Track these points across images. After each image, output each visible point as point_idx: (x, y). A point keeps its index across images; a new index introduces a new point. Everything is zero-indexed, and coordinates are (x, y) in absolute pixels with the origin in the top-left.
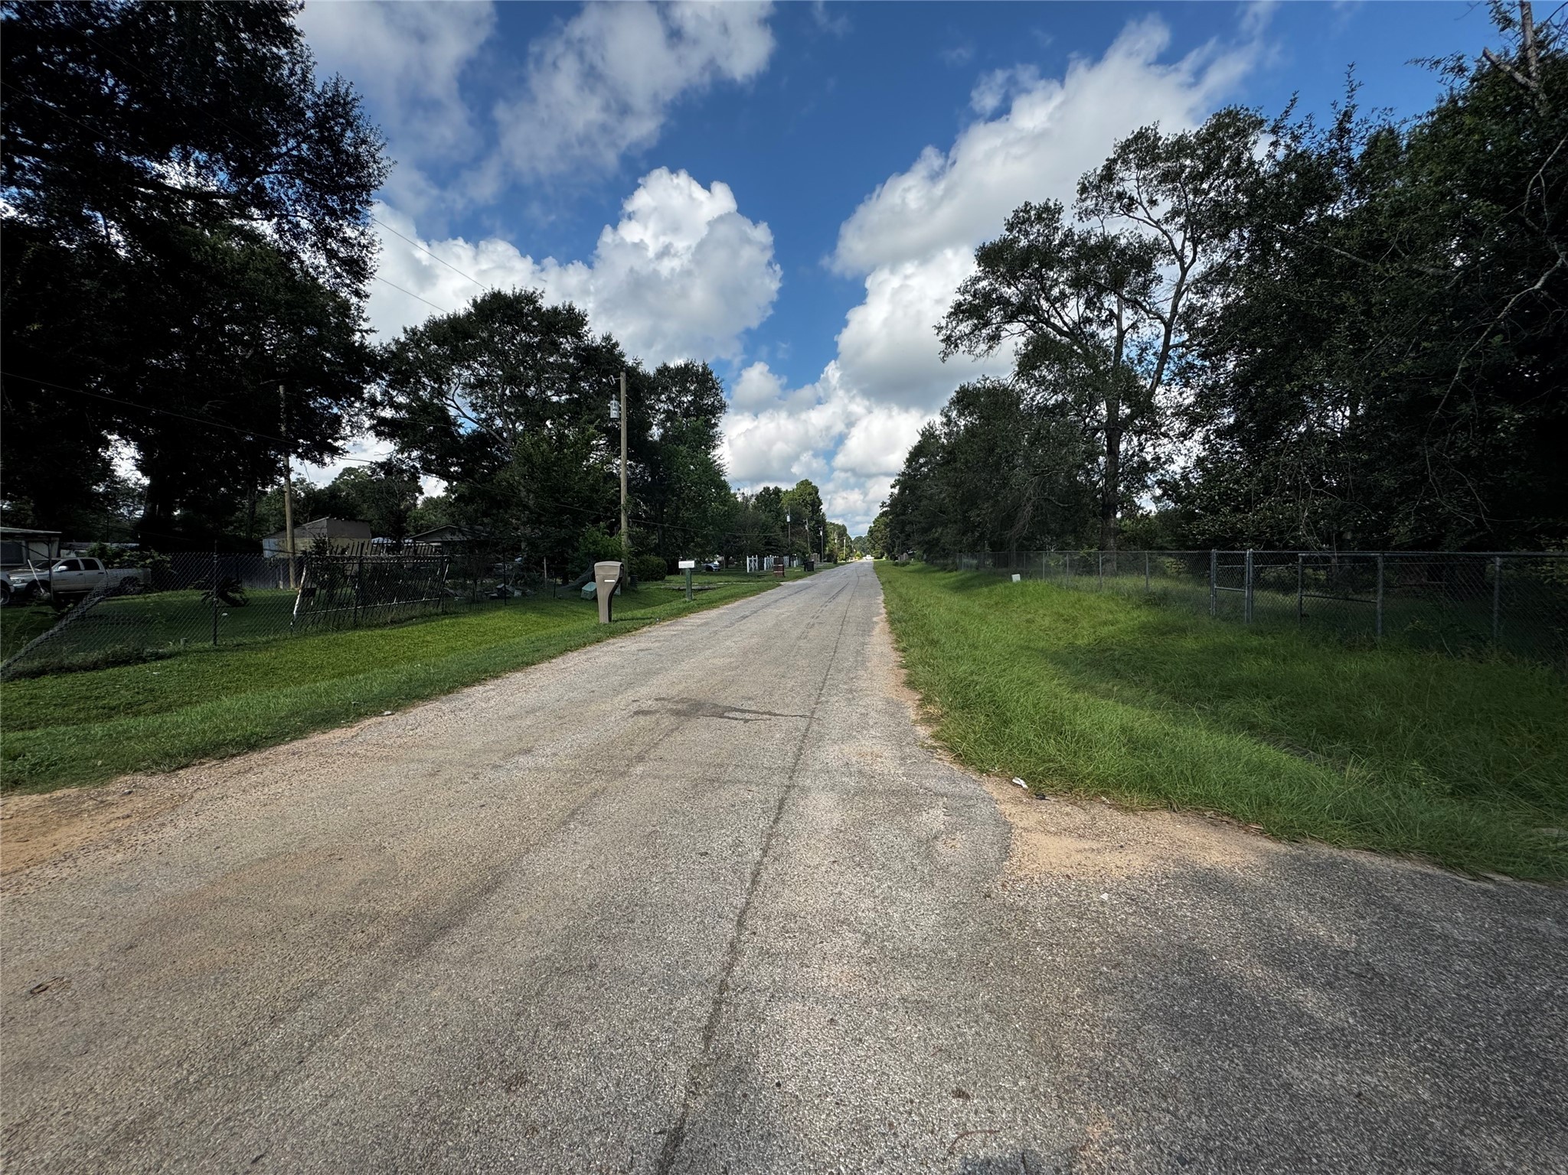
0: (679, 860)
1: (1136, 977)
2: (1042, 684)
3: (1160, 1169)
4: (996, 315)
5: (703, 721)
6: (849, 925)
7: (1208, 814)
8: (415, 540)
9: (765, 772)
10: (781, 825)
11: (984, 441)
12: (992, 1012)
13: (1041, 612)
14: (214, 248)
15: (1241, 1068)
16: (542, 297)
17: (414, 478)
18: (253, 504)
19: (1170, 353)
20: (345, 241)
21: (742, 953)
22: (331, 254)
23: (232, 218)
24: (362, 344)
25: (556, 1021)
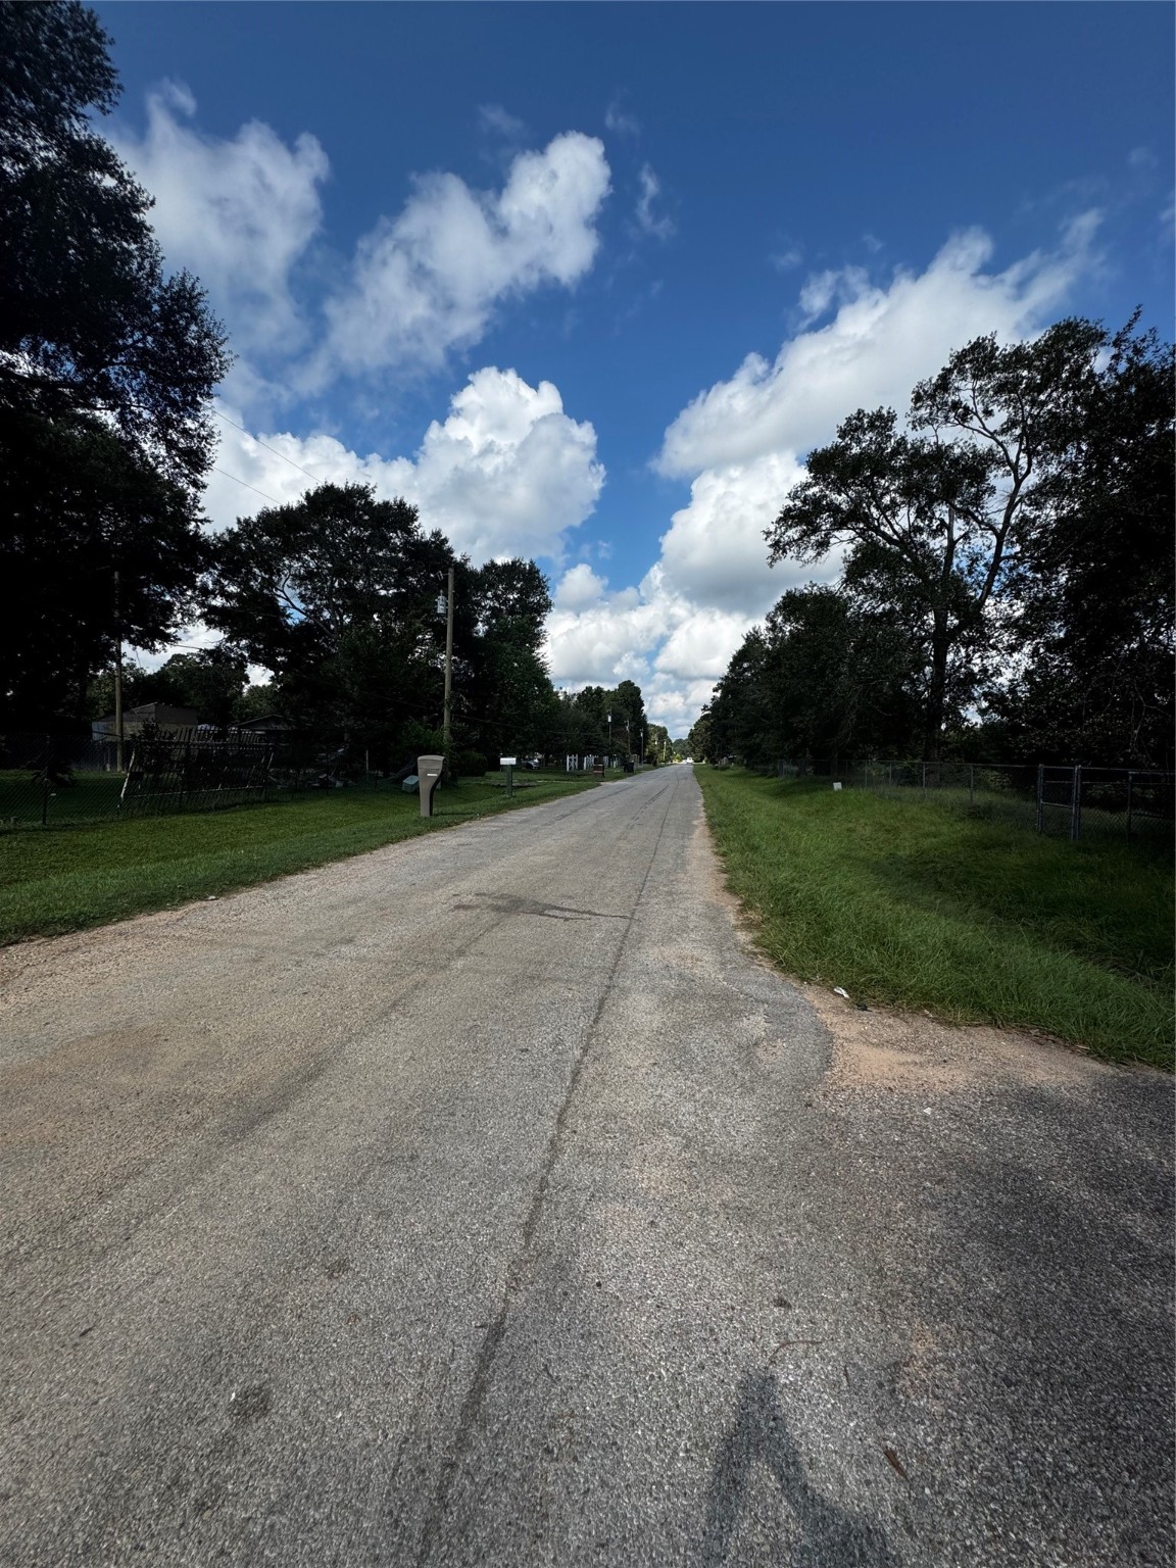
0: (500, 1056)
1: (960, 1193)
2: (864, 893)
3: (985, 1389)
4: (825, 521)
5: (523, 918)
6: (669, 1128)
7: (1033, 1032)
8: (240, 727)
9: (585, 971)
10: (601, 1025)
11: (809, 647)
12: (813, 1222)
13: (862, 821)
14: (57, 435)
15: (1068, 1290)
16: (374, 492)
17: (242, 666)
18: (84, 688)
19: (1002, 564)
20: (185, 432)
21: (562, 1151)
22: (171, 445)
23: (77, 407)
24: (196, 533)
25: (378, 1210)
